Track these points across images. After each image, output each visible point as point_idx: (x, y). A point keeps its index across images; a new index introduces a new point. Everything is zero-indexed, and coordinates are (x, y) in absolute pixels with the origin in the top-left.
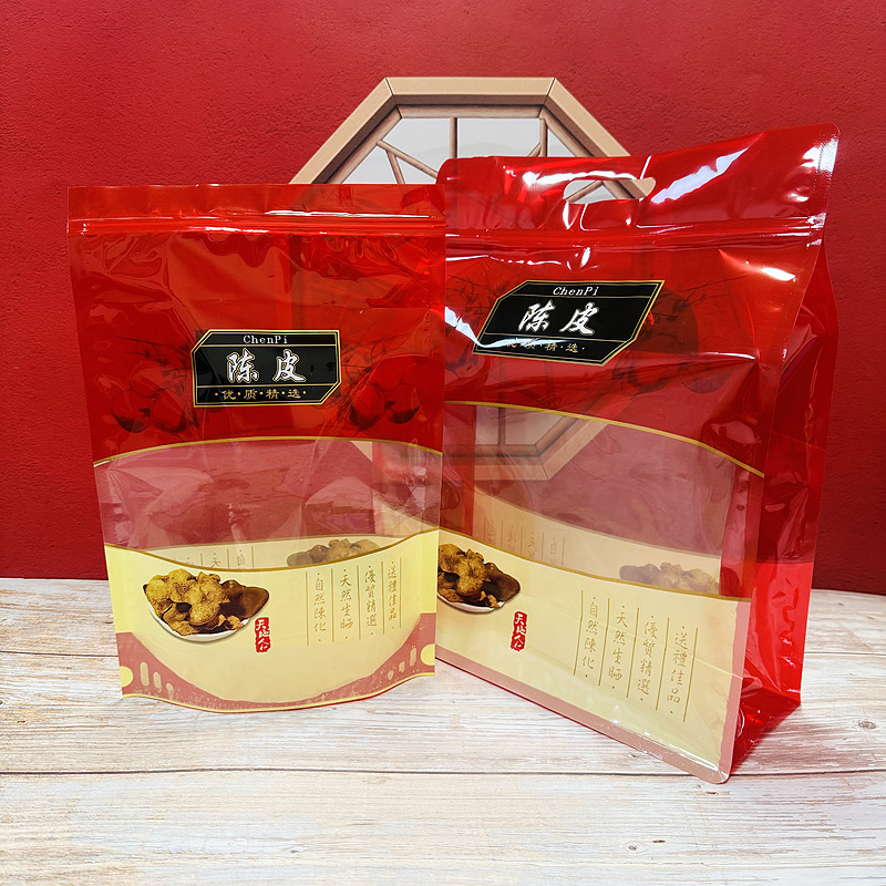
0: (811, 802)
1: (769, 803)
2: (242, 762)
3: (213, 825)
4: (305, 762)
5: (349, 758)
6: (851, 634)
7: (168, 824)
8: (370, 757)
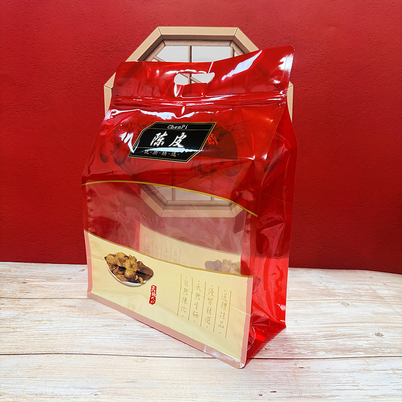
0: (349, 372)
1: (329, 372)
2: (78, 350)
3: (59, 381)
4: (108, 351)
5: (129, 350)
6: (375, 291)
7: (38, 380)
8: (140, 349)
